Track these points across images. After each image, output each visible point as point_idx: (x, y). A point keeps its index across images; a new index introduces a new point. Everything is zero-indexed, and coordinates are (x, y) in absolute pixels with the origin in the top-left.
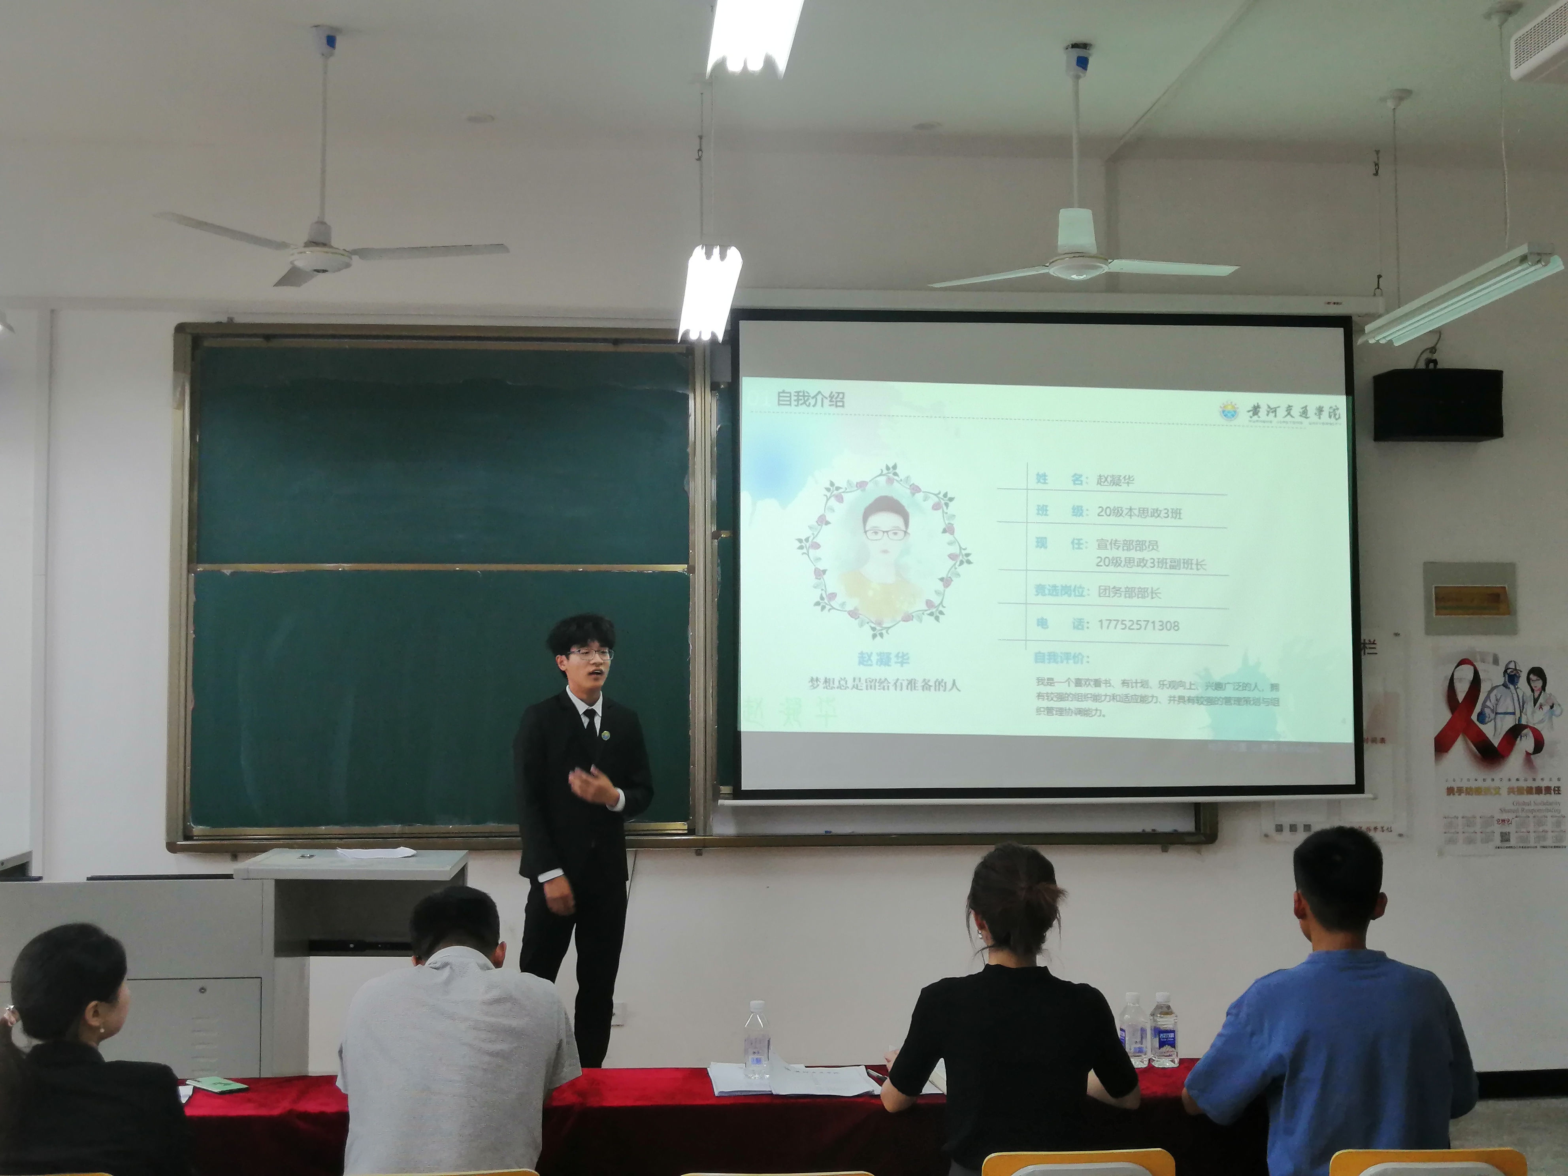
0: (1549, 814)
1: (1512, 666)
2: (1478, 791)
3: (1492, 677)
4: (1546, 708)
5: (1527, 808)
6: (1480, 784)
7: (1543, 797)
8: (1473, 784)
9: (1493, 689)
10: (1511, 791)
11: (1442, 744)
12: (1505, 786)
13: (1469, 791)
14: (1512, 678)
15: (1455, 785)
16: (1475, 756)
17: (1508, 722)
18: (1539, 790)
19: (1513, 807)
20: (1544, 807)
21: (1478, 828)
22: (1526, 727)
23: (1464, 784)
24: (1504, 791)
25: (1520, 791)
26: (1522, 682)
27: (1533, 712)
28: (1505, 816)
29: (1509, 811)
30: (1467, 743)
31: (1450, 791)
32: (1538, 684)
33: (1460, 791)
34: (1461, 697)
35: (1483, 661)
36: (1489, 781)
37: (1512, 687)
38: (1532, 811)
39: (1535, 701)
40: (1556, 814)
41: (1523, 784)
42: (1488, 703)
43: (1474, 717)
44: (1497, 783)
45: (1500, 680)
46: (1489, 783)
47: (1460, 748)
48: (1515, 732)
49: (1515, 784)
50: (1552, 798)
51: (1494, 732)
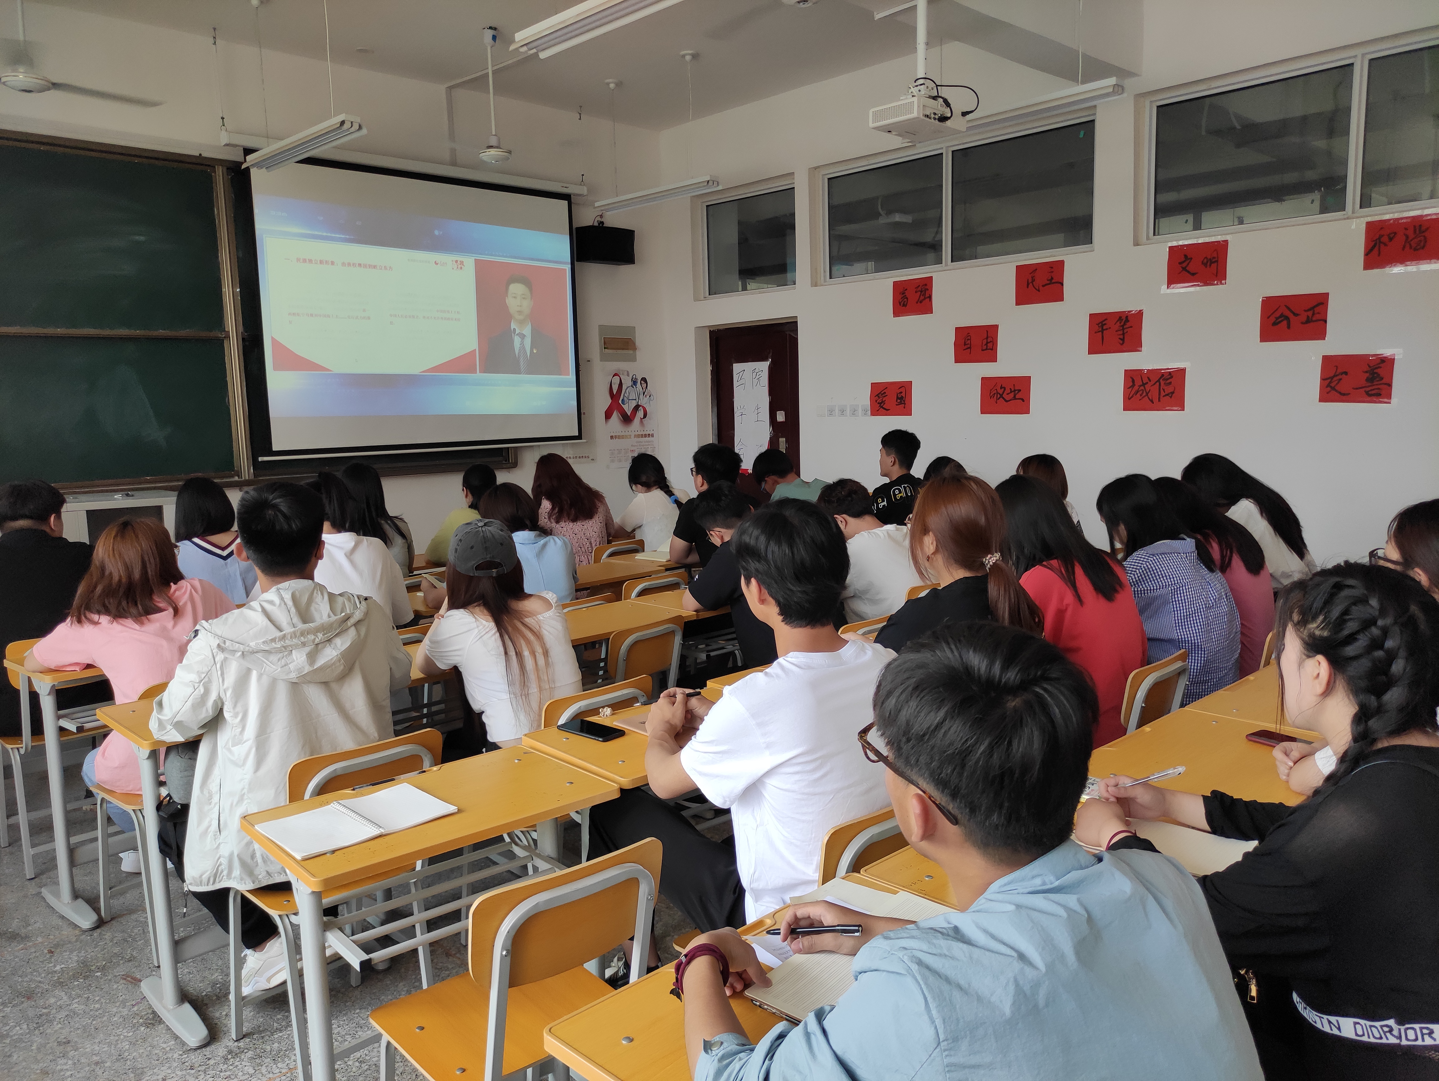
0: (649, 447)
1: (634, 377)
2: (622, 437)
3: (627, 382)
4: (648, 397)
7: (647, 439)
8: (622, 434)
9: (627, 388)
10: (635, 436)
11: (608, 415)
12: (633, 434)
14: (635, 383)
15: (614, 435)
16: (621, 421)
17: (633, 404)
18: (645, 436)
19: (636, 444)
20: (647, 444)
21: (623, 455)
22: (640, 406)
23: (617, 434)
24: (633, 436)
25: (638, 436)
26: (639, 385)
27: (643, 399)
28: (633, 449)
29: (635, 446)
30: (617, 414)
31: (612, 437)
32: (644, 385)
33: (615, 437)
34: (615, 392)
35: (623, 374)
37: (634, 387)
38: (643, 445)
39: (644, 394)
40: (652, 446)
41: (640, 433)
42: (625, 395)
43: (620, 402)
44: (630, 433)
45: (630, 383)
46: (627, 433)
47: (615, 416)
48: (637, 407)
49: (637, 433)
50: (651, 439)
51: (628, 408)
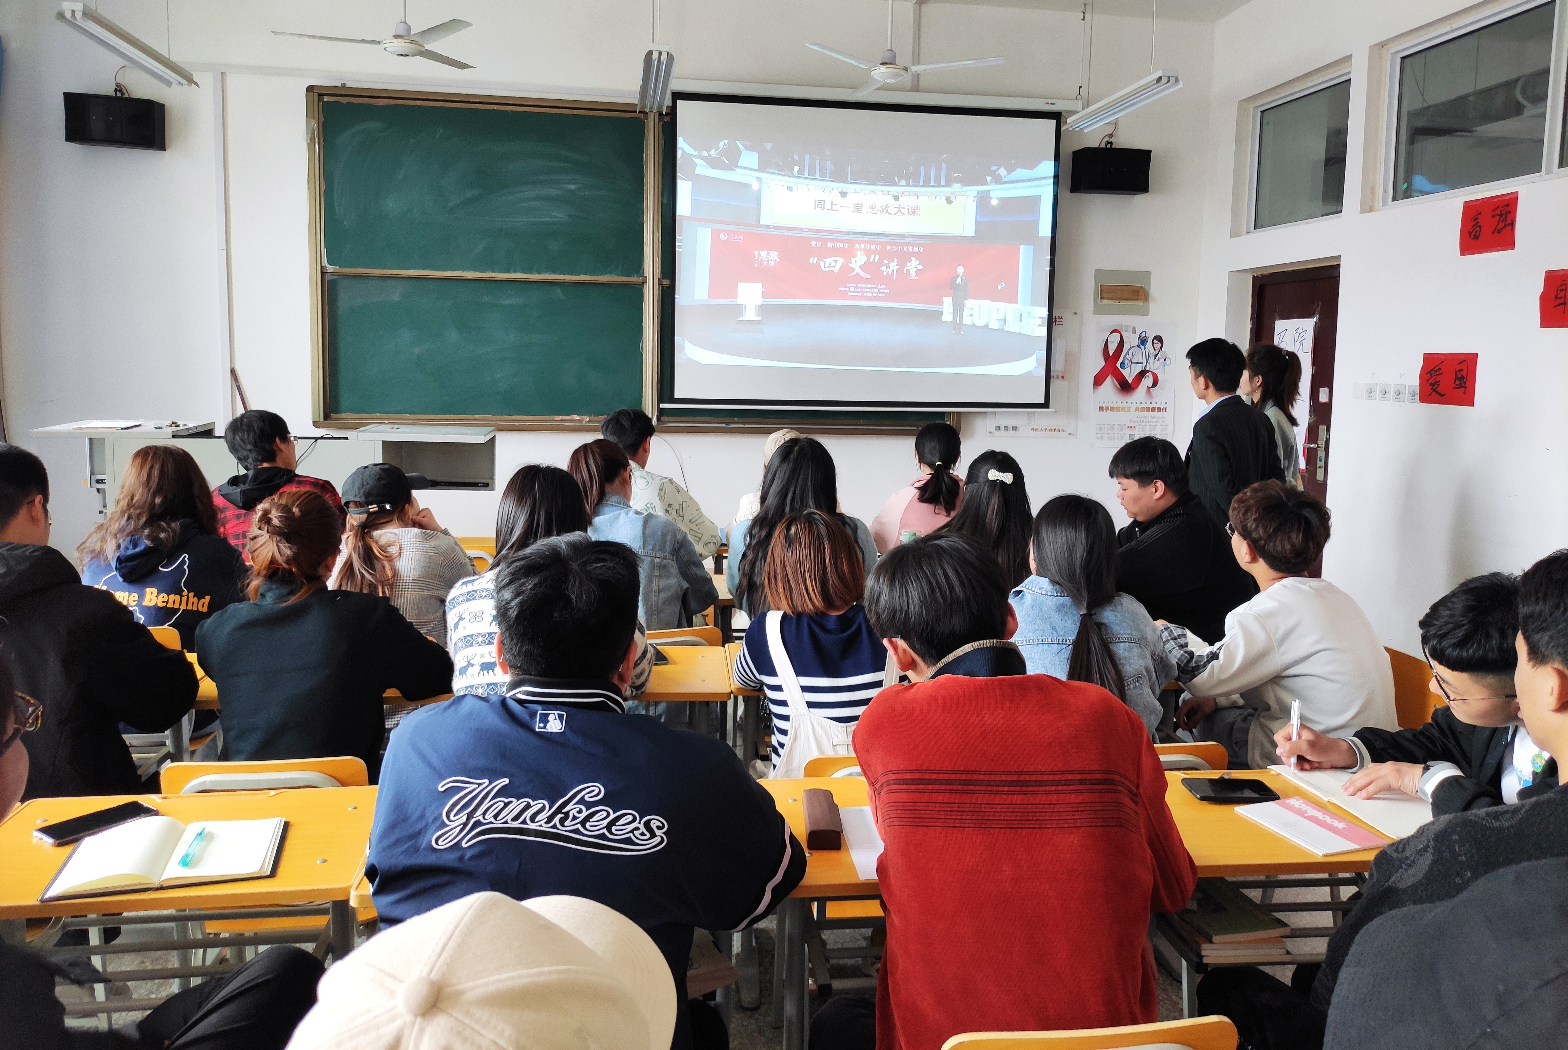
0: (1159, 424)
2: (1118, 409)
4: (1162, 360)
5: (1145, 420)
6: (1119, 405)
7: (1155, 412)
8: (1115, 405)
9: (1131, 348)
10: (1137, 409)
11: (1099, 380)
12: (1134, 406)
13: (1112, 409)
14: (1143, 341)
15: (1104, 406)
16: (1117, 388)
17: (1138, 369)
18: (1154, 409)
19: (1137, 419)
20: (1155, 418)
21: (1116, 431)
22: (1148, 371)
23: (1110, 405)
24: (1133, 409)
25: (1142, 409)
26: (1149, 345)
28: (1132, 424)
29: (1135, 422)
30: (1113, 381)
31: (1101, 409)
32: (1158, 346)
33: (1107, 408)
35: (1126, 331)
36: (1124, 402)
37: (1142, 347)
38: (1149, 422)
39: (1156, 356)
40: (1163, 424)
41: (1146, 406)
42: (1127, 357)
44: (1129, 405)
45: (1136, 342)
46: (1124, 405)
47: (1109, 383)
49: (1140, 406)
50: (1160, 413)
51: (1129, 374)
